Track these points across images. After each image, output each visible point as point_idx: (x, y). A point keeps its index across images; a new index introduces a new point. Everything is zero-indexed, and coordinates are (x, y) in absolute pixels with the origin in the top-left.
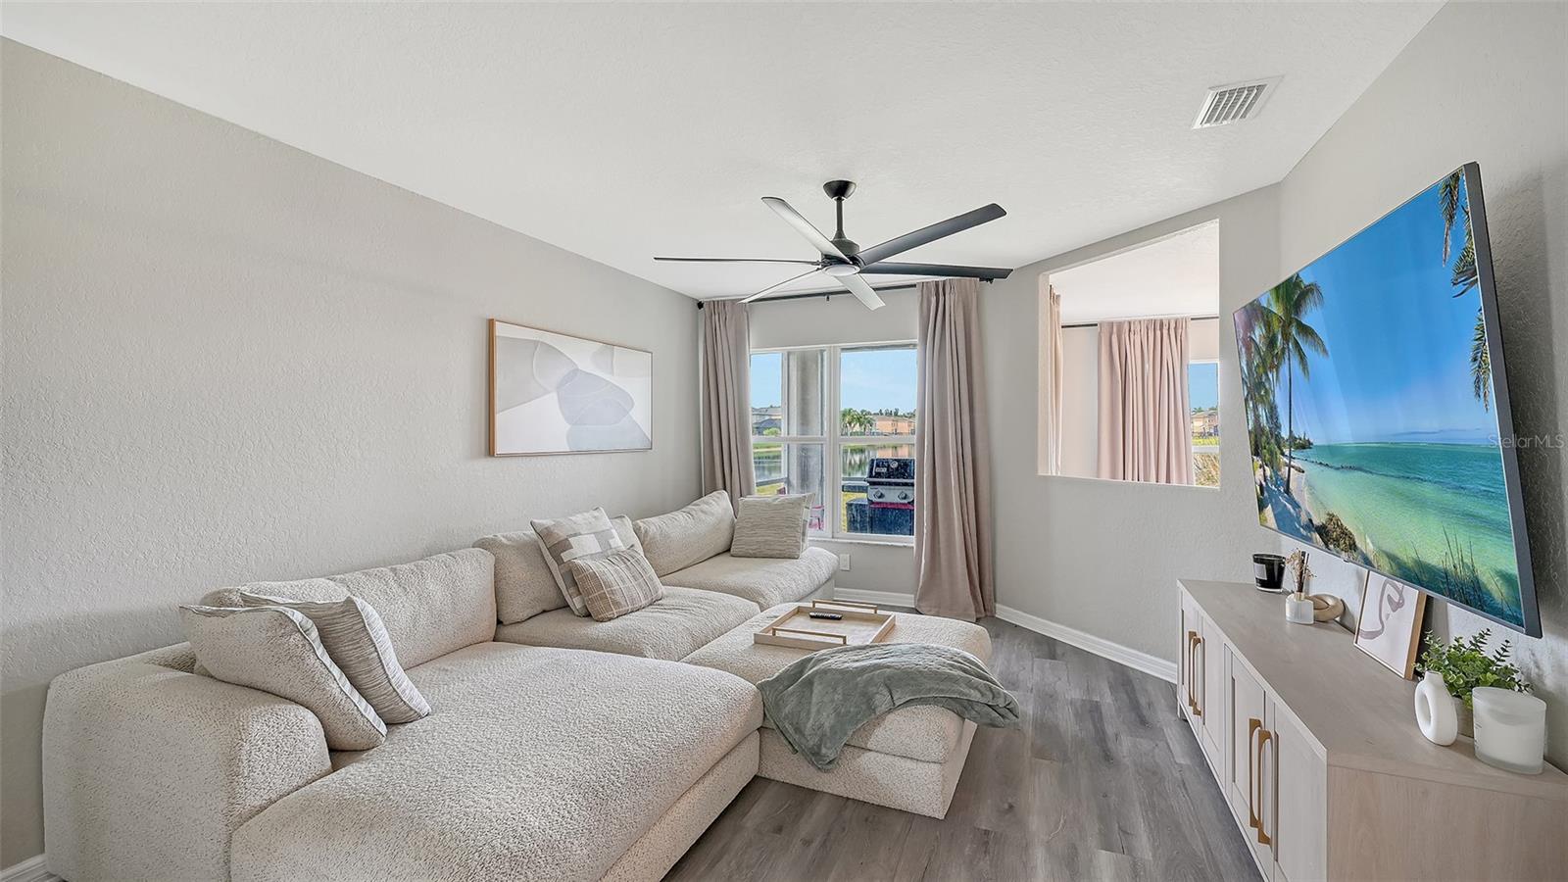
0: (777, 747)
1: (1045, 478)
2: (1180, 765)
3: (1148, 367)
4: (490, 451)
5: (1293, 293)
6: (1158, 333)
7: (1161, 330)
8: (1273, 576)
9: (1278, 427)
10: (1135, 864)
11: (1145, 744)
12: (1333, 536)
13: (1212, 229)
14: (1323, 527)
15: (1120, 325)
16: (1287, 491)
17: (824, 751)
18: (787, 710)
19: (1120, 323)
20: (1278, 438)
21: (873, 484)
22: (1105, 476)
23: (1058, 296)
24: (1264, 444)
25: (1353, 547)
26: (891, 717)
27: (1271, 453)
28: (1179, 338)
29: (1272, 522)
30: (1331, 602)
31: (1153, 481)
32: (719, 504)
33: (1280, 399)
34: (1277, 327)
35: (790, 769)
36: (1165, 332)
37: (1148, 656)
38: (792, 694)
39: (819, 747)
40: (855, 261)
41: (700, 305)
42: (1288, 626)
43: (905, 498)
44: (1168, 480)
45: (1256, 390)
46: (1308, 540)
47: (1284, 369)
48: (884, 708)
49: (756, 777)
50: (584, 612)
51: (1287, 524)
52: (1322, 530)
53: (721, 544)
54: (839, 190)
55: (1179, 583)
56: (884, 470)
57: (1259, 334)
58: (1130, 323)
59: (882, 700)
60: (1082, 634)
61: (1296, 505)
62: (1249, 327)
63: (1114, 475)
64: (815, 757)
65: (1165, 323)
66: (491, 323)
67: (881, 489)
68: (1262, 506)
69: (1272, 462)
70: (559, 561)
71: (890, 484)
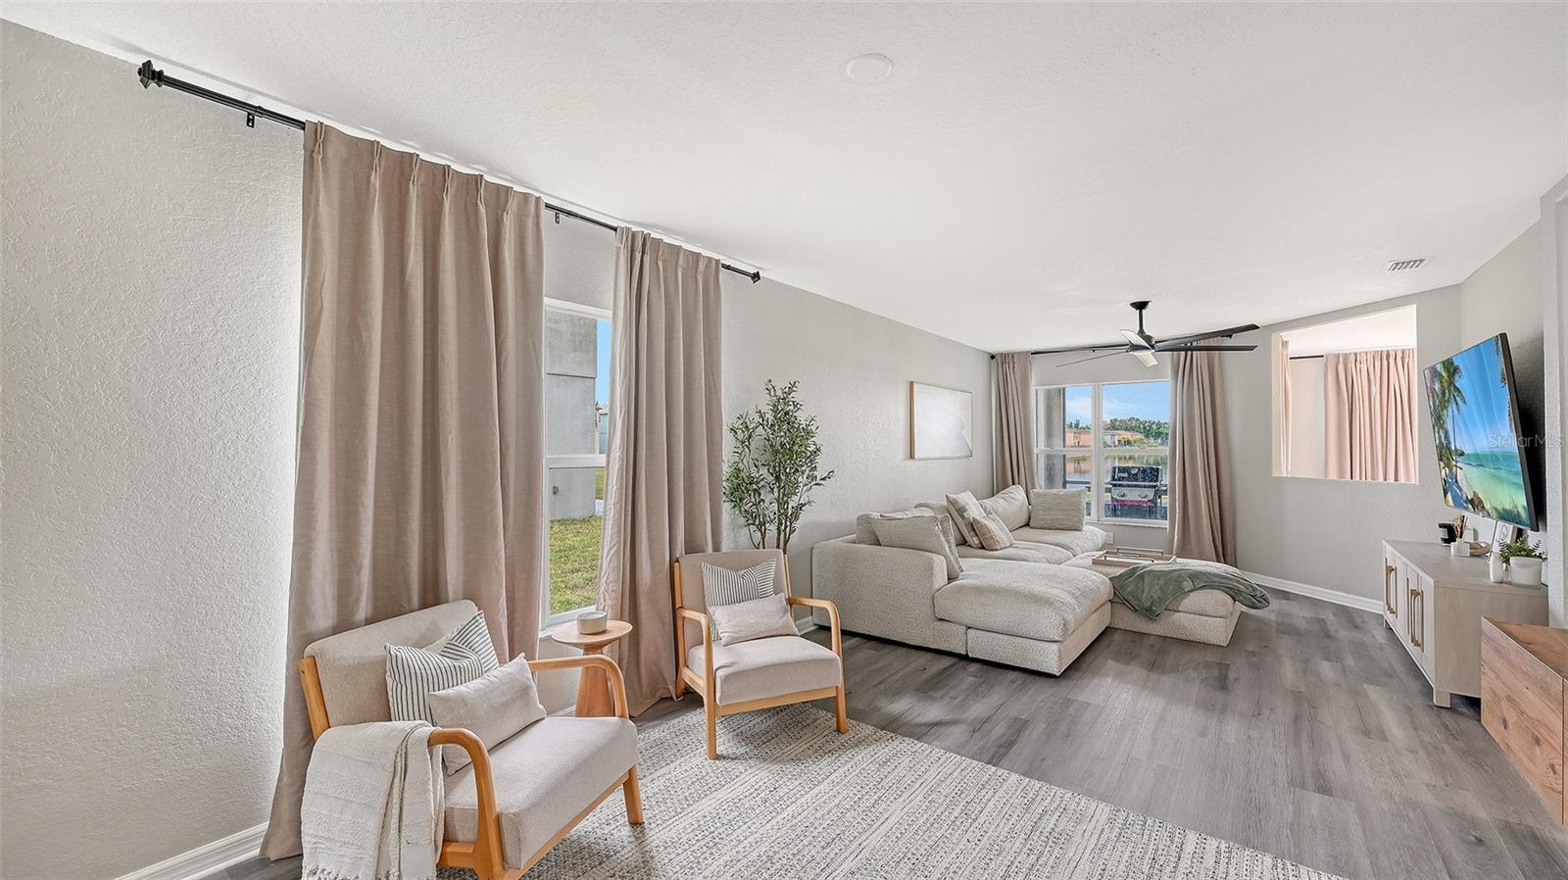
0: (1121, 610)
1: (1279, 478)
2: (1381, 644)
3: (1375, 390)
4: (912, 456)
5: (1451, 368)
6: (1385, 362)
7: (1388, 359)
8: (1451, 534)
9: (1450, 443)
10: (1343, 666)
11: (1356, 635)
12: (1476, 504)
13: (1411, 311)
14: (1472, 499)
15: (1346, 356)
16: (1456, 482)
17: (1154, 608)
18: (1129, 590)
19: (1346, 354)
20: (1450, 449)
21: (1115, 485)
22: (1333, 475)
23: (1287, 342)
24: (1446, 454)
25: (1483, 507)
26: (1192, 594)
27: (1448, 458)
28: (1406, 366)
29: (1451, 503)
30: (1483, 545)
31: (1381, 479)
32: (1017, 493)
33: (1449, 426)
34: (1446, 385)
35: (1130, 621)
36: (1392, 361)
37: (1365, 599)
38: (1131, 582)
39: (1151, 607)
40: (1153, 347)
41: (993, 357)
42: (1452, 557)
43: (1145, 497)
44: (1396, 480)
45: (1438, 421)
46: (1467, 509)
47: (1450, 409)
48: (1189, 589)
49: (1107, 627)
50: (980, 545)
51: (1459, 502)
52: (1471, 502)
53: (1023, 519)
54: (1141, 306)
55: (1384, 542)
56: (1126, 475)
57: (1437, 386)
58: (1356, 354)
59: (1187, 585)
60: (1310, 587)
61: (1461, 490)
62: (1432, 382)
63: (1341, 474)
64: (1150, 614)
65: (1392, 353)
66: (912, 383)
67: (1125, 490)
68: (1445, 494)
69: (1448, 465)
70: (963, 517)
71: (1128, 486)
